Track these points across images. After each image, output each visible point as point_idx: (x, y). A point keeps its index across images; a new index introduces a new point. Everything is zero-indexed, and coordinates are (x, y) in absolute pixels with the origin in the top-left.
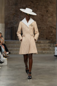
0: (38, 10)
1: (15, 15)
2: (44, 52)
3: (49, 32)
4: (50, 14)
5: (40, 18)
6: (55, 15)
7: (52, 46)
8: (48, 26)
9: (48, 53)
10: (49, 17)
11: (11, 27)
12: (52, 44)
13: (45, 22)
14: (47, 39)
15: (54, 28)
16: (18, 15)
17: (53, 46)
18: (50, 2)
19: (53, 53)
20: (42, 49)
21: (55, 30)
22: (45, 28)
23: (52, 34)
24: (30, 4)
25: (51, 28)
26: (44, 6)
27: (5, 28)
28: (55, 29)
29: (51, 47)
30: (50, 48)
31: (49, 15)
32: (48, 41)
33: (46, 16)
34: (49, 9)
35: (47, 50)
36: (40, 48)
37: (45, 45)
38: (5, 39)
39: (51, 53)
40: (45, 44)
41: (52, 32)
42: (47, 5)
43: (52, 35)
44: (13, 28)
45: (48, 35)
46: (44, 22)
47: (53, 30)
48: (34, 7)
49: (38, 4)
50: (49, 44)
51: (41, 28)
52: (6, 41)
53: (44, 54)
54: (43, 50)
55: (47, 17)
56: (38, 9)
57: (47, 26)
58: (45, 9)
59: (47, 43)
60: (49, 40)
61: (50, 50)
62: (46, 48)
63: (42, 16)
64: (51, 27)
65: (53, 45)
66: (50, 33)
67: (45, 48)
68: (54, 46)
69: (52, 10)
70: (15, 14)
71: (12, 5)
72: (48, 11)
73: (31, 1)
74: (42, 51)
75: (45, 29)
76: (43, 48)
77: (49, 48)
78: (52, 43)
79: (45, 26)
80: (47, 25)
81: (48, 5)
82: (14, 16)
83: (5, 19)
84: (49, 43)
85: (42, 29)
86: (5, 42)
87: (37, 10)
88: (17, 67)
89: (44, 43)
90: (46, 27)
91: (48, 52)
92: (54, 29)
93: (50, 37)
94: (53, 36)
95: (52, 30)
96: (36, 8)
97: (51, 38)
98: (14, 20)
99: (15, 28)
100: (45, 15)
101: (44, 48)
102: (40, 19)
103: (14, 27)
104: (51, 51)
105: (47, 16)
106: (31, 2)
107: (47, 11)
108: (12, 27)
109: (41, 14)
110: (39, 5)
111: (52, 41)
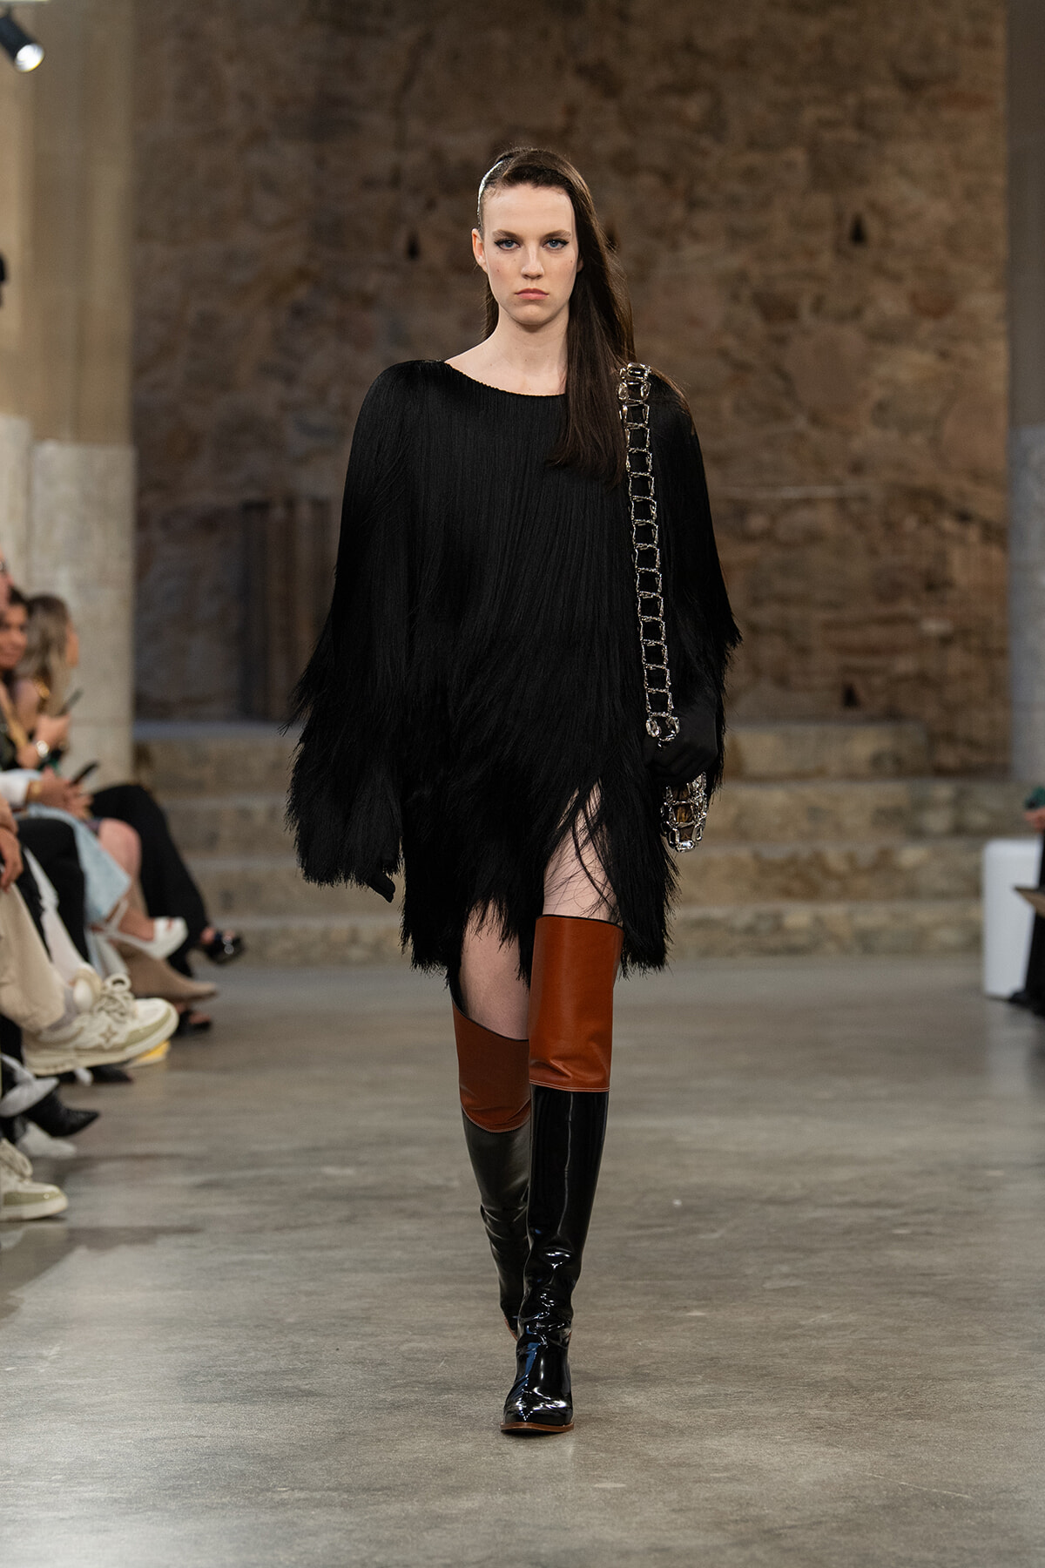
0: (703, 221)
1: (301, 292)
2: (798, 916)
3: (889, 590)
4: (896, 278)
5: (730, 342)
6: (984, 302)
7: (937, 821)
8: (872, 486)
9: (866, 943)
10: (886, 336)
11: (249, 507)
12: (943, 791)
13: (816, 419)
14: (850, 698)
15: (964, 517)
16: (368, 301)
17: (959, 830)
18: (911, 85)
19: (949, 936)
20: (765, 868)
21: (995, 554)
22: (825, 518)
23: (934, 626)
24: (571, 111)
25: (925, 521)
26: (798, 156)
27: (142, 520)
28: (997, 534)
29: (917, 834)
30: (911, 855)
31: (890, 303)
32: (865, 743)
33: (842, 318)
34: (896, 191)
35: (844, 894)
36: (743, 853)
37: (814, 813)
38: (145, 707)
39: (915, 946)
40: (810, 792)
41: (934, 584)
42: (850, 135)
43: (945, 641)
44: (278, 513)
45: (877, 634)
46: (801, 423)
47: (956, 557)
48: (625, 165)
49: (694, 108)
50: (893, 792)
51: (757, 522)
52: (157, 733)
53: (793, 951)
54: (787, 893)
55: (851, 338)
56: (693, 204)
57: (853, 486)
58: (822, 203)
59: (852, 776)
60: (892, 715)
61: (912, 893)
62: (834, 856)
63: (776, 309)
64: (926, 501)
65: (958, 802)
66: (906, 606)
67: (818, 860)
68: (978, 819)
69: (939, 211)
70: (302, 274)
71: (258, 137)
72: (873, 228)
73: (582, 71)
74: (767, 907)
75: (813, 537)
76: (777, 852)
77: (884, 863)
78: (941, 772)
79: (828, 491)
80: (857, 468)
81: (860, 125)
82: (298, 312)
83: (140, 369)
84: (879, 767)
85: (768, 535)
86: (141, 755)
87: (678, 212)
88: (341, 1174)
89: (800, 776)
90: (841, 503)
91: (874, 916)
92: (973, 534)
93: (905, 665)
94: (956, 660)
95: (942, 557)
96: (667, 177)
97: (923, 679)
98: (289, 379)
99: (305, 513)
100: (818, 306)
101: (805, 852)
102: (742, 367)
103: (290, 504)
104: (924, 914)
105: (857, 313)
106: (575, 87)
107: (858, 235)
108: (253, 495)
109: (742, 276)
110: (714, 125)
111: (938, 738)
